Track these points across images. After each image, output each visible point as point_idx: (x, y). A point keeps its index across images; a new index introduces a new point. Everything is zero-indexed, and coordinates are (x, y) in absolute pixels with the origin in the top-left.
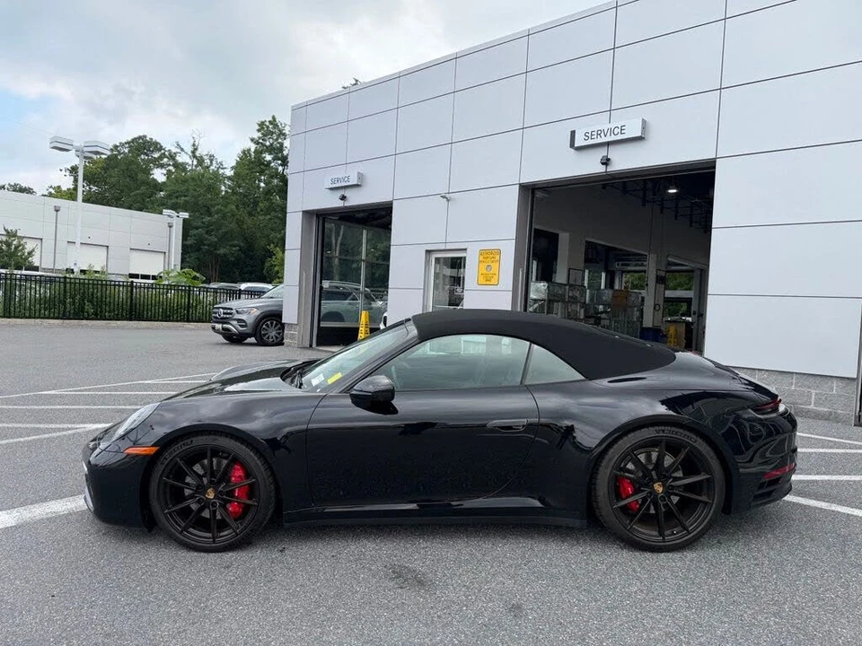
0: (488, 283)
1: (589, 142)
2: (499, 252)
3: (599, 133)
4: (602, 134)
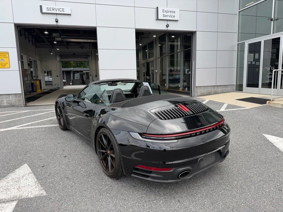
0: (4, 67)
1: (49, 12)
2: (8, 53)
3: (53, 9)
4: (55, 10)
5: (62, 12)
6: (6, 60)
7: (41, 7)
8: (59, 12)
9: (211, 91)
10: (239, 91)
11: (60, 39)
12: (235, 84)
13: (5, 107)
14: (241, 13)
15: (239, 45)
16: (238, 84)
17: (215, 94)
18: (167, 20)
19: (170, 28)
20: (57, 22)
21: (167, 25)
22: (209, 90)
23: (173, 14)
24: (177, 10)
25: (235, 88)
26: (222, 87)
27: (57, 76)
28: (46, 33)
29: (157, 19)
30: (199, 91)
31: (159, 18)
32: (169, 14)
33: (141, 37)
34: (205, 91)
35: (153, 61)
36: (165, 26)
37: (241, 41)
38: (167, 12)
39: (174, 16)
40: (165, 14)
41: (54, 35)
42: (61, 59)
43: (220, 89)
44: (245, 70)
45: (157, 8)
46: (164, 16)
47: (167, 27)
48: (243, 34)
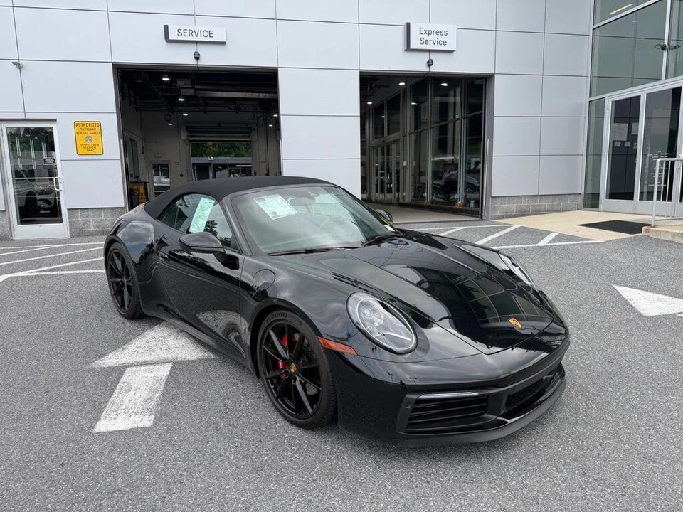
0: (91, 153)
1: (183, 38)
2: (99, 124)
3: (191, 32)
4: (194, 34)
5: (208, 39)
6: (96, 138)
7: (166, 28)
8: (203, 39)
9: (528, 206)
10: (592, 207)
11: (191, 92)
12: (583, 192)
13: (92, 234)
14: (597, 32)
15: (594, 104)
16: (589, 191)
17: (536, 214)
18: (429, 51)
19: (434, 69)
20: (197, 58)
21: (428, 62)
22: (523, 204)
23: (442, 38)
24: (452, 29)
25: (581, 200)
26: (551, 198)
27: (182, 175)
28: (166, 79)
29: (408, 49)
30: (499, 208)
31: (411, 48)
32: (434, 37)
33: (371, 85)
34: (513, 206)
35: (397, 141)
36: (425, 64)
37: (597, 95)
38: (429, 33)
39: (445, 43)
40: (426, 37)
41: (180, 83)
42: (191, 136)
43: (547, 204)
44: (606, 161)
45: (408, 25)
46: (423, 42)
47: (429, 66)
48: (602, 79)
